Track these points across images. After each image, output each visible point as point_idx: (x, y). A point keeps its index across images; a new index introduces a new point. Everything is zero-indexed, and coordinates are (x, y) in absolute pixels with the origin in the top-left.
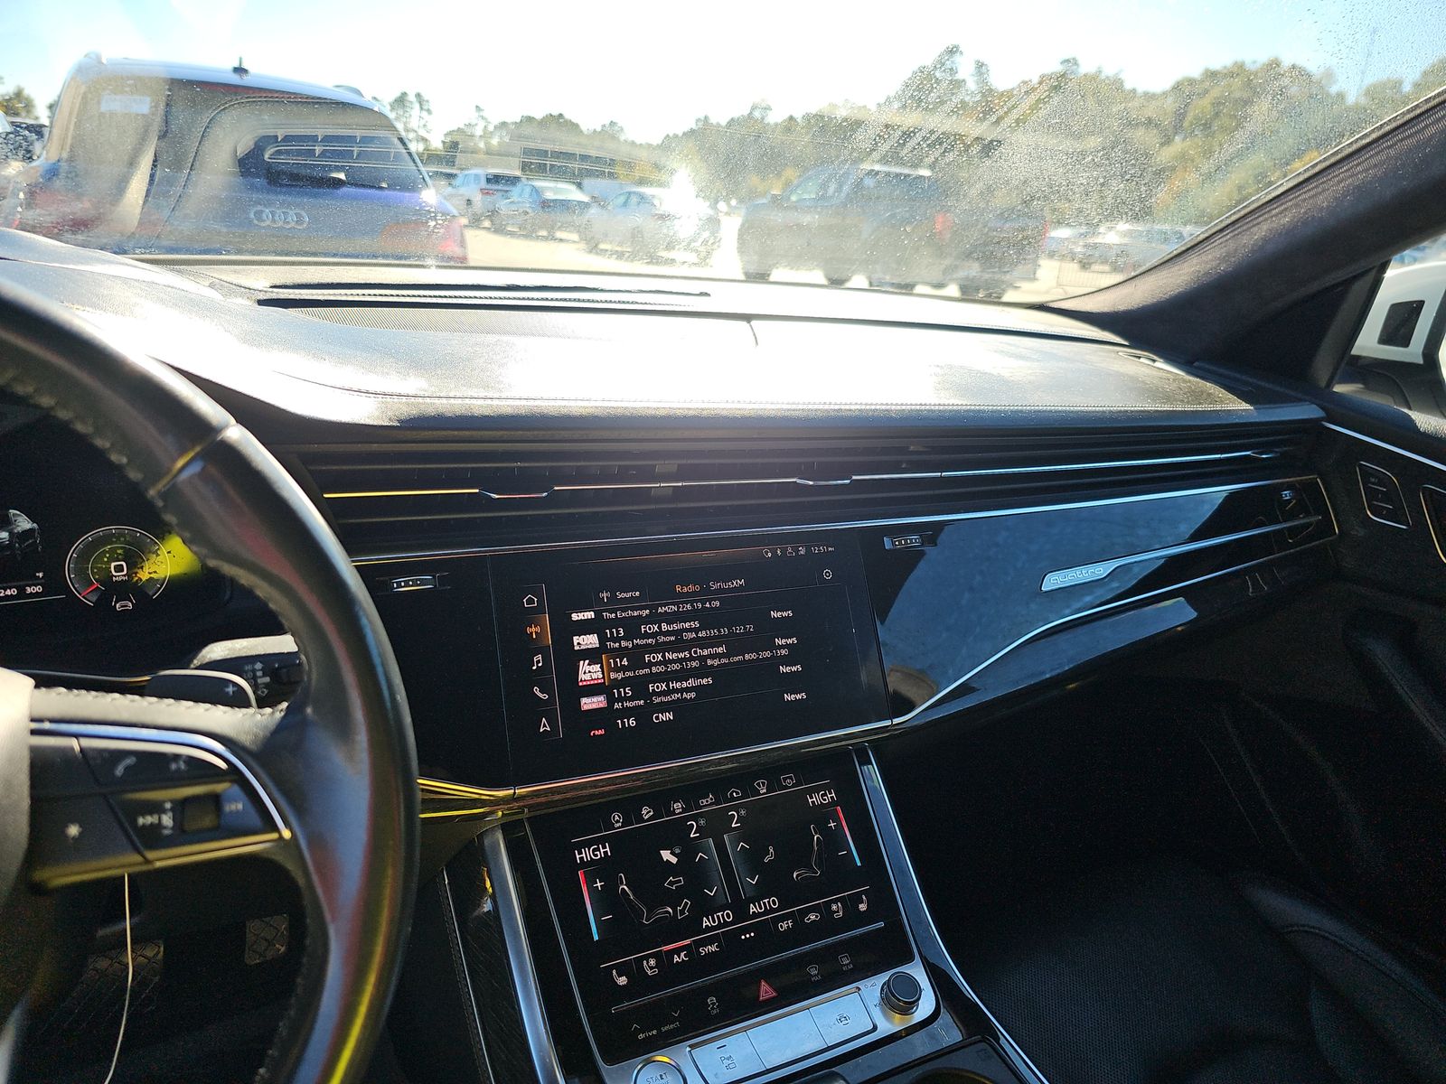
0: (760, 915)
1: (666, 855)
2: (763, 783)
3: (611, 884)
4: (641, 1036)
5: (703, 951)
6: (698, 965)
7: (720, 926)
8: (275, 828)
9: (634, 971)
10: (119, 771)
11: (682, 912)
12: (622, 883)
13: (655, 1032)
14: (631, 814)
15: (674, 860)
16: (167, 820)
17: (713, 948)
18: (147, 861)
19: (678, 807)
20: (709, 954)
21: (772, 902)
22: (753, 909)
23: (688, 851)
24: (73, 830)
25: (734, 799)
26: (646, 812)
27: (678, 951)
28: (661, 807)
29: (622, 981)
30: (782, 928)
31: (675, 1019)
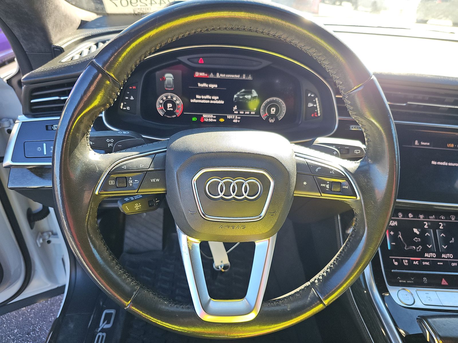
0: (445, 258)
1: (415, 230)
2: (454, 217)
3: (396, 234)
4: (400, 281)
5: (424, 263)
6: (420, 267)
7: (431, 257)
8: (356, 196)
9: (400, 262)
10: (317, 170)
11: (418, 249)
12: (399, 235)
13: (405, 281)
14: (405, 215)
15: (418, 233)
16: (328, 186)
17: (428, 263)
18: (321, 196)
19: (421, 216)
20: (425, 265)
21: (451, 256)
22: (443, 256)
23: (423, 231)
24: (305, 183)
25: (442, 219)
26: (410, 215)
27: (416, 261)
28: (416, 215)
29: (396, 263)
30: (453, 264)
31: (412, 280)
